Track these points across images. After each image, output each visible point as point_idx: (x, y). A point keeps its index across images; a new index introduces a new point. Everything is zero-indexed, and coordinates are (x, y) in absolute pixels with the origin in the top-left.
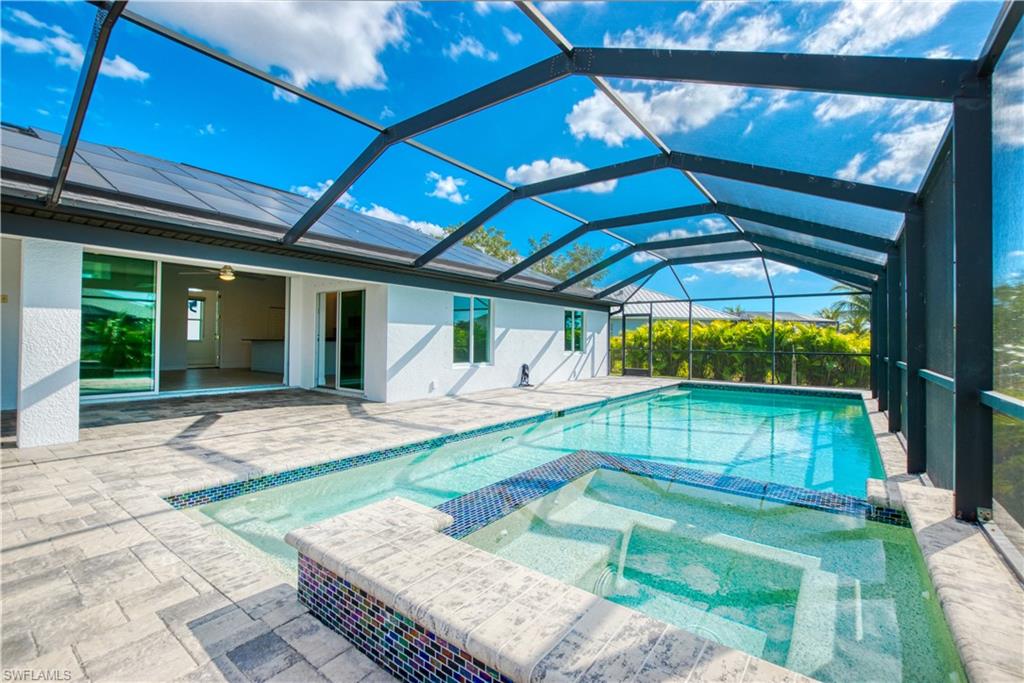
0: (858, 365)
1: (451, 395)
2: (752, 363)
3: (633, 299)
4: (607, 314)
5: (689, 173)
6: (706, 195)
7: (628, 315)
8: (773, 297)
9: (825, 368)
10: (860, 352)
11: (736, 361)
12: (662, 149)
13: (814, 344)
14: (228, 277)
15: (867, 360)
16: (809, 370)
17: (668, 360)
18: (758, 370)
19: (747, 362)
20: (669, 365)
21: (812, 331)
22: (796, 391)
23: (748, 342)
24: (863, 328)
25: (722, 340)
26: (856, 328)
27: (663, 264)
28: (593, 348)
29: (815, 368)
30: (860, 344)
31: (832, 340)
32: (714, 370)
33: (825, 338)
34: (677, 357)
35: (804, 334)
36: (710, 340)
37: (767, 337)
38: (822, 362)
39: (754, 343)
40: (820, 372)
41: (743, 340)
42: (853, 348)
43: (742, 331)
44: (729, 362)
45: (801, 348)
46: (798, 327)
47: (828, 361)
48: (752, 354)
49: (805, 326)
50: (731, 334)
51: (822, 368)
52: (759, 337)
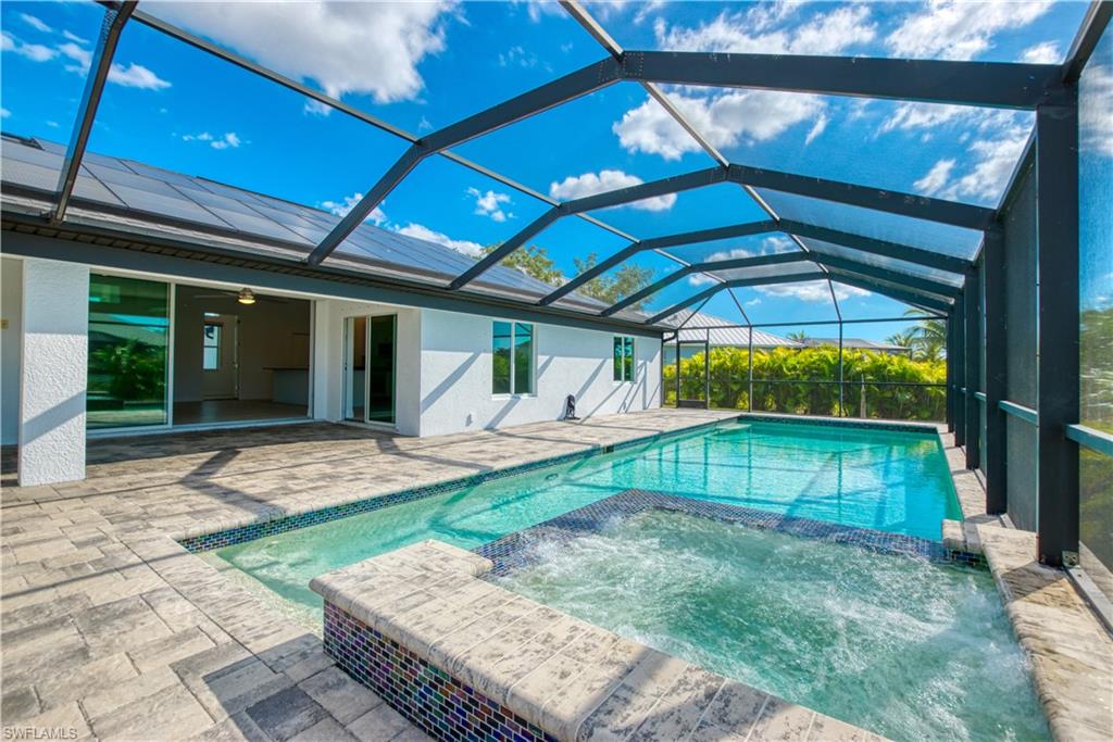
0: (932, 397)
1: (490, 428)
2: (818, 394)
3: (689, 324)
4: (660, 340)
5: (749, 187)
6: (768, 212)
7: (683, 342)
8: (841, 322)
9: (896, 400)
10: (936, 382)
11: (800, 392)
12: (719, 161)
13: (886, 372)
14: (248, 301)
15: (942, 392)
16: (880, 402)
17: (727, 391)
18: (824, 401)
19: (812, 393)
20: (728, 396)
21: (883, 359)
22: (865, 424)
23: (813, 371)
24: (938, 356)
25: (785, 370)
26: (931, 357)
27: (721, 286)
28: (645, 378)
29: (885, 399)
30: (934, 373)
31: (904, 369)
32: (777, 402)
33: (896, 367)
34: (735, 388)
35: (874, 362)
36: (772, 369)
37: (834, 366)
38: (894, 394)
39: (821, 374)
40: (891, 404)
41: (808, 370)
42: (927, 378)
43: (806, 358)
44: (792, 394)
45: (871, 377)
46: (867, 354)
47: (900, 391)
48: (818, 384)
49: (875, 354)
50: (794, 362)
51: (894, 399)
52: (826, 366)
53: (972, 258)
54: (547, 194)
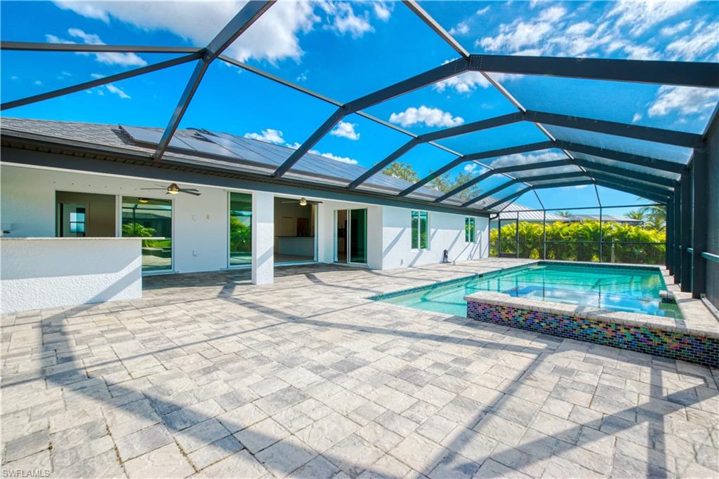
0: (657, 251)
1: (410, 266)
2: (582, 250)
3: (506, 210)
4: (488, 219)
5: (539, 124)
6: (548, 136)
7: (502, 220)
8: (601, 208)
9: (634, 253)
10: (659, 242)
11: (571, 249)
12: (520, 109)
13: (627, 236)
14: (303, 204)
15: (663, 247)
16: (623, 255)
17: (524, 248)
18: (587, 254)
19: (578, 249)
20: (524, 251)
21: (625, 228)
22: (616, 266)
23: (579, 236)
24: (662, 226)
25: (561, 235)
26: (657, 227)
27: (529, 189)
28: (480, 241)
29: (627, 253)
30: (658, 237)
31: (639, 234)
32: (556, 255)
33: (634, 233)
34: (529, 246)
35: (619, 230)
36: (552, 235)
37: (593, 232)
38: (632, 249)
39: (584, 237)
40: (630, 256)
41: (576, 235)
42: (654, 239)
43: (575, 228)
44: (566, 249)
45: (617, 240)
46: (614, 226)
47: (636, 248)
48: (582, 243)
49: (619, 225)
50: (568, 231)
51: (632, 253)
52: (588, 233)
53: (686, 163)
54: (388, 121)
